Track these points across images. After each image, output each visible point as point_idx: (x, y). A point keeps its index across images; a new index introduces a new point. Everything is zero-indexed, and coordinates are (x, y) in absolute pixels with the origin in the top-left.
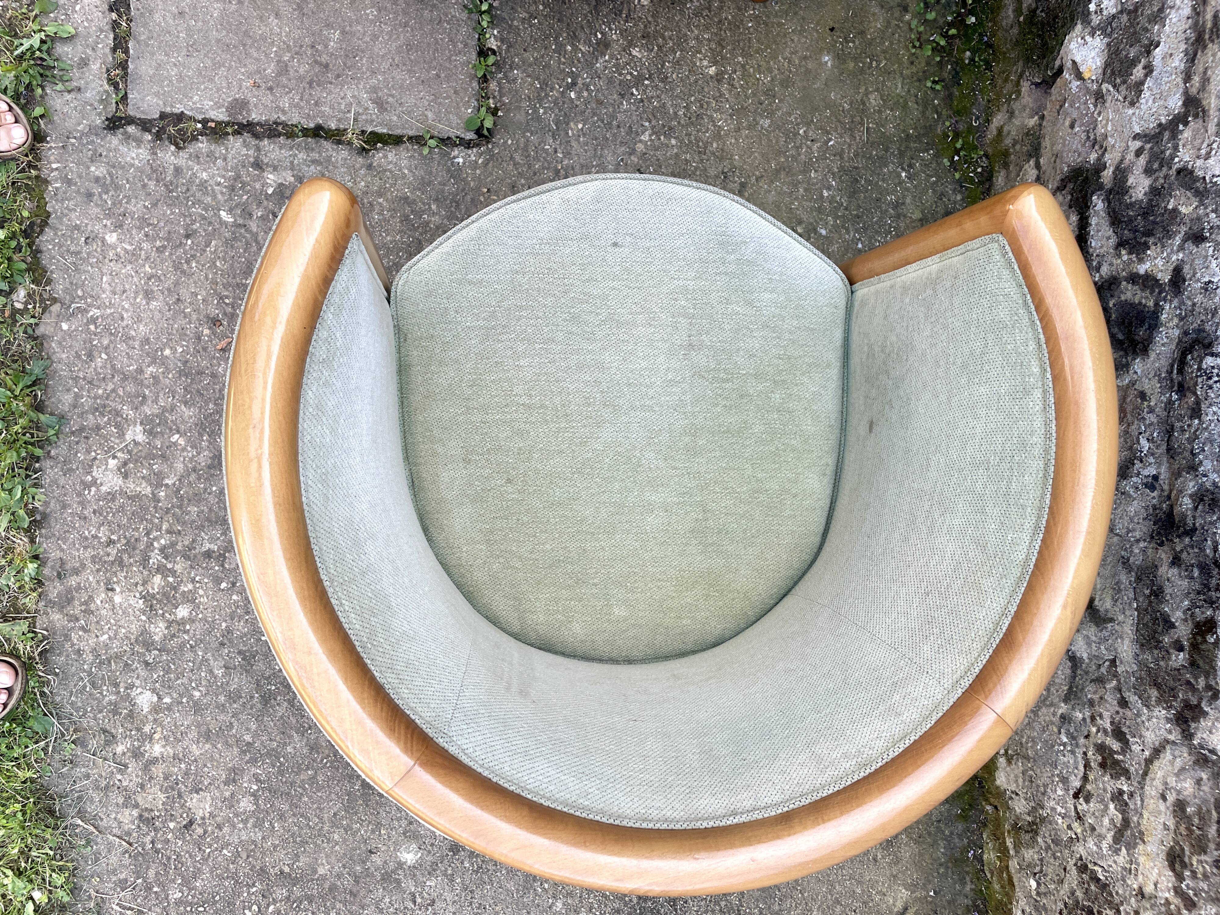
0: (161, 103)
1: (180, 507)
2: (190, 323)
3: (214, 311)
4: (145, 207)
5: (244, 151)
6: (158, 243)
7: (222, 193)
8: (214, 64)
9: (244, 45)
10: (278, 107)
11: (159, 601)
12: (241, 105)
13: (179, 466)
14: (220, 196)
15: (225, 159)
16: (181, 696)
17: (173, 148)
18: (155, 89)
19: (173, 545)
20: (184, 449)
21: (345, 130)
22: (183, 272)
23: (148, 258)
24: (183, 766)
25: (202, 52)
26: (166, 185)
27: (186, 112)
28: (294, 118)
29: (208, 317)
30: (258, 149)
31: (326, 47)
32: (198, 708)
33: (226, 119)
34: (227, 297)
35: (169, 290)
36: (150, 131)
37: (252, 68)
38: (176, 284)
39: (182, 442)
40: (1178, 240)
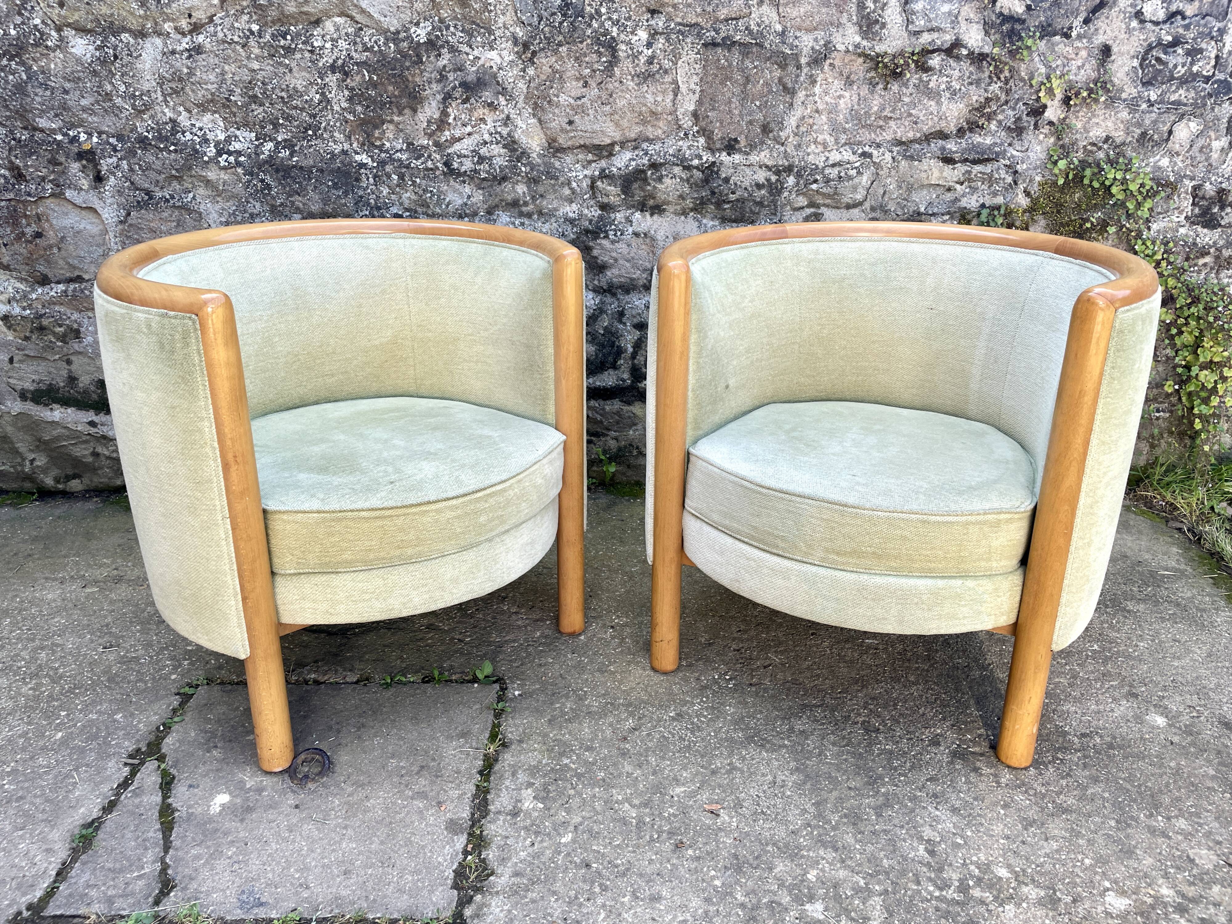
0: (441, 889)
1: (887, 873)
2: (683, 865)
3: (668, 846)
4: (557, 900)
5: (501, 822)
6: (597, 890)
7: (542, 841)
8: (406, 845)
9: (391, 823)
10: (458, 798)
11: (1000, 891)
12: (453, 827)
13: (842, 874)
14: (545, 844)
15: (507, 837)
16: (1096, 873)
17: (492, 878)
18: (425, 893)
19: (930, 879)
20: (822, 870)
21: (485, 755)
22: (628, 870)
23: (614, 899)
24: (1172, 871)
25: (392, 854)
26: (533, 883)
27: (454, 867)
28: (471, 788)
29: (674, 851)
30: (499, 812)
31: (403, 767)
32: (1101, 861)
33: (465, 836)
34: (652, 836)
35: (648, 882)
36: (472, 897)
37: (415, 817)
38: (641, 875)
39: (815, 872)
40: (621, 326)
